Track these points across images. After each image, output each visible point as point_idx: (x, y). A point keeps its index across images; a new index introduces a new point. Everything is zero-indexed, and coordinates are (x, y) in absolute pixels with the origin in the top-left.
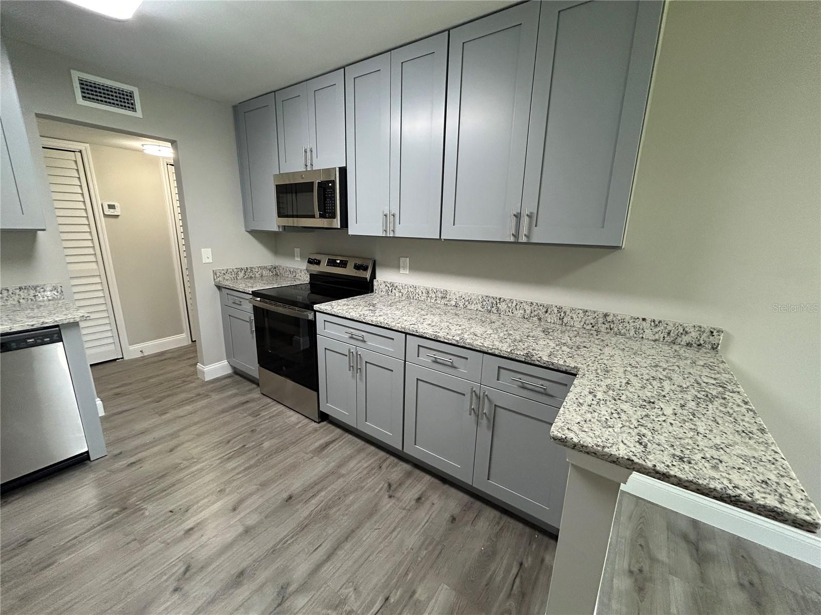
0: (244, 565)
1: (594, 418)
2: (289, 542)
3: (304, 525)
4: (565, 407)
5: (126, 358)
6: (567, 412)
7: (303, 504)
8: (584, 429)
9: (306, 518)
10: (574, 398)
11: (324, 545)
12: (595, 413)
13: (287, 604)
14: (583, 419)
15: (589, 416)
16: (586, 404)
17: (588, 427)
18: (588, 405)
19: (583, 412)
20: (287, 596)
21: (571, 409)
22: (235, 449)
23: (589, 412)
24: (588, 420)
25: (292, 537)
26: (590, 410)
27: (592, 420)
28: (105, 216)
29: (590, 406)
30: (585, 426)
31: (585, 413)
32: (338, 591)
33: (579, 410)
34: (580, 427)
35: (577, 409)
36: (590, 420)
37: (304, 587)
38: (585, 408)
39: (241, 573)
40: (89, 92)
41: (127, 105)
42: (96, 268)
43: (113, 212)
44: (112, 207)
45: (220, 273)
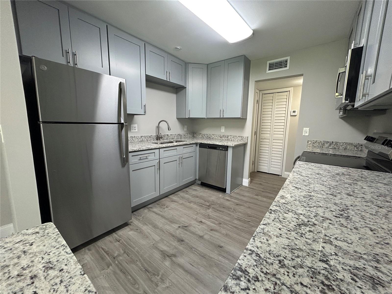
0: (186, 241)
1: (15, 265)
2: (195, 252)
3: (205, 257)
4: (63, 248)
5: (282, 176)
6: (54, 244)
7: (218, 253)
8: (21, 243)
9: (209, 256)
10: (65, 268)
11: (193, 268)
12: (16, 273)
13: (167, 258)
14: (30, 251)
15: (24, 262)
16: (41, 274)
17: (16, 249)
18: (35, 276)
19: (36, 261)
20: (171, 258)
21: (54, 250)
22: (246, 220)
23: (28, 267)
24: (23, 255)
25: (198, 253)
26: (27, 271)
27: (16, 260)
28: (291, 116)
29: (32, 278)
30: (22, 247)
31: (32, 262)
32: (168, 278)
33: (43, 258)
34: (27, 242)
35: (46, 257)
36: (19, 257)
37: (173, 263)
38: (38, 268)
39: (182, 241)
40: (272, 67)
41: (284, 66)
42: (283, 136)
43: (294, 114)
44: (294, 112)
45: (311, 142)
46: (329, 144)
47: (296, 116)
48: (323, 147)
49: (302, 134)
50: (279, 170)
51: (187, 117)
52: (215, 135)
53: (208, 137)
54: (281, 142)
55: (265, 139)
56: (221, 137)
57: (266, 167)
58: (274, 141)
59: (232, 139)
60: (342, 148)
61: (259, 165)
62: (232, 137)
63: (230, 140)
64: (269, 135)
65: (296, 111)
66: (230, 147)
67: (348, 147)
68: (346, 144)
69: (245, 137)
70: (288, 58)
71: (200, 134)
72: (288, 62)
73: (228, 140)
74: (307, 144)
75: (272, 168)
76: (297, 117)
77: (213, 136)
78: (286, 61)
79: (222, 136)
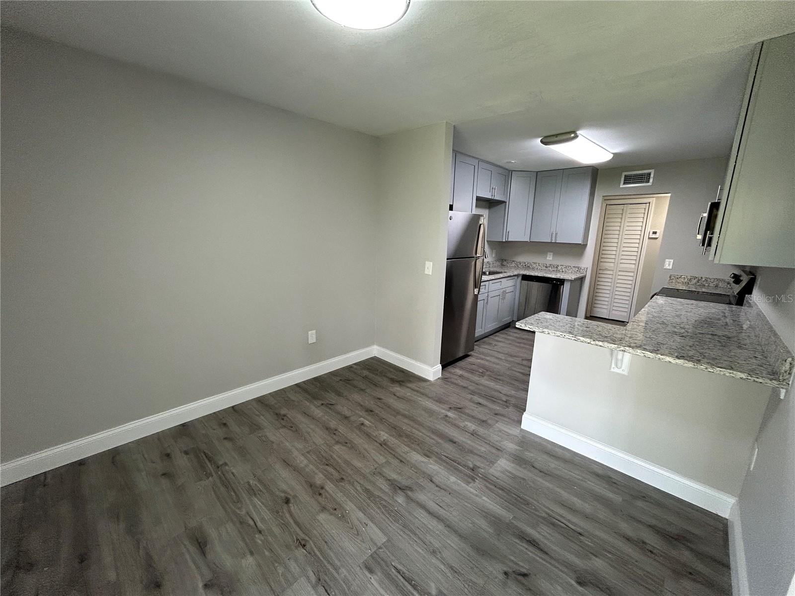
40: (628, 180)
41: (645, 180)
42: (634, 267)
43: (654, 236)
44: (655, 233)
45: (674, 277)
46: (696, 280)
47: (656, 238)
48: (690, 283)
49: (664, 266)
50: (625, 314)
51: (504, 241)
52: (538, 264)
53: (525, 266)
54: (632, 274)
55: (606, 269)
56: (546, 267)
57: (605, 311)
58: (620, 273)
59: (564, 270)
60: (712, 286)
61: (594, 307)
62: (563, 267)
63: (561, 271)
64: (612, 265)
65: (658, 231)
66: (568, 280)
67: (720, 284)
68: (717, 280)
69: (583, 268)
70: (652, 172)
71: (513, 261)
72: (652, 176)
73: (557, 270)
74: (669, 278)
75: (614, 312)
76: (659, 241)
77: (535, 266)
78: (649, 174)
79: (548, 265)
